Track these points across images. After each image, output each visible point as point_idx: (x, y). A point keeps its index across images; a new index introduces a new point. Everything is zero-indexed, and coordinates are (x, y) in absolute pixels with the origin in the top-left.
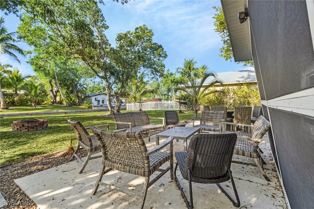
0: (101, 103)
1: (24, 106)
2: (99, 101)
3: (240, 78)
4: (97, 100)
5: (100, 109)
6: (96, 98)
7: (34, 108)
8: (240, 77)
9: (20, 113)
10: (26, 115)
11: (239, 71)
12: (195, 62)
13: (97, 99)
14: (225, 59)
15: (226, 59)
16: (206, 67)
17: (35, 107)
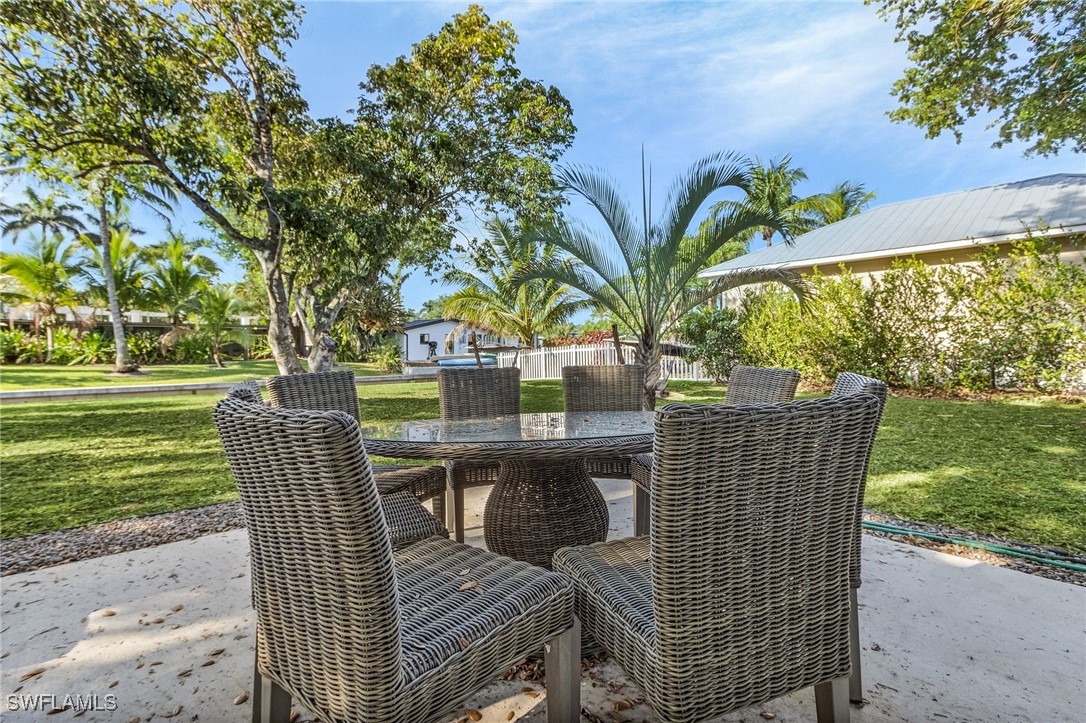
0: (441, 352)
1: (194, 363)
2: (433, 346)
3: (1004, 218)
4: (427, 343)
5: (428, 373)
6: (422, 337)
7: (220, 368)
8: (1009, 213)
9: (159, 387)
10: (177, 393)
11: (1010, 185)
12: (799, 174)
13: (426, 340)
14: (926, 130)
15: (931, 128)
16: (858, 191)
17: (222, 365)
